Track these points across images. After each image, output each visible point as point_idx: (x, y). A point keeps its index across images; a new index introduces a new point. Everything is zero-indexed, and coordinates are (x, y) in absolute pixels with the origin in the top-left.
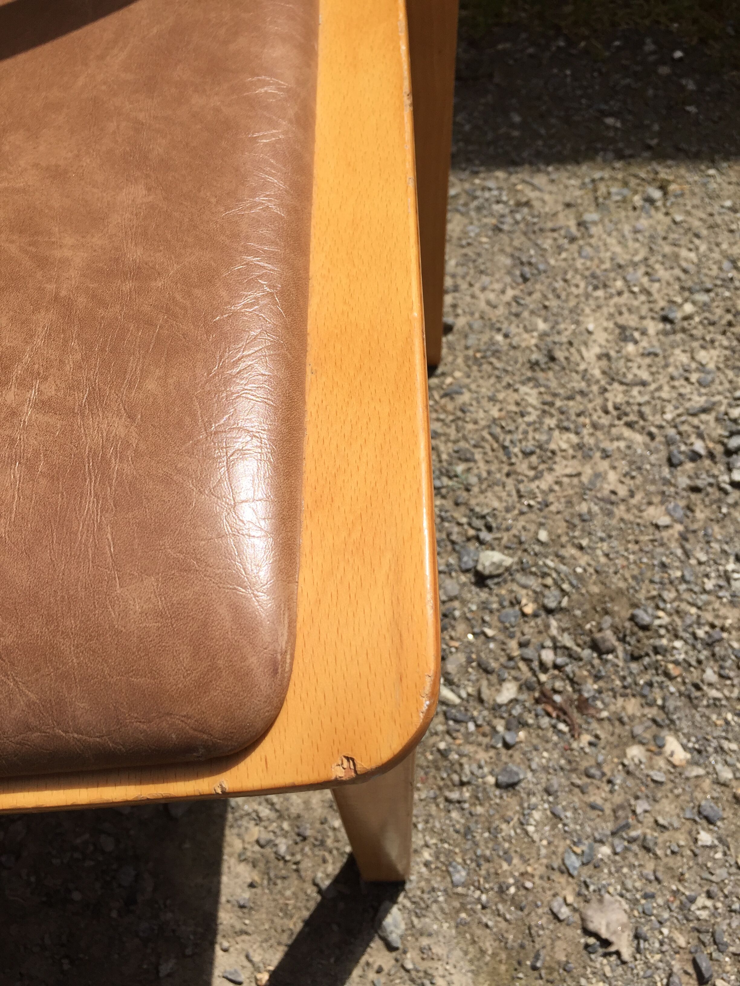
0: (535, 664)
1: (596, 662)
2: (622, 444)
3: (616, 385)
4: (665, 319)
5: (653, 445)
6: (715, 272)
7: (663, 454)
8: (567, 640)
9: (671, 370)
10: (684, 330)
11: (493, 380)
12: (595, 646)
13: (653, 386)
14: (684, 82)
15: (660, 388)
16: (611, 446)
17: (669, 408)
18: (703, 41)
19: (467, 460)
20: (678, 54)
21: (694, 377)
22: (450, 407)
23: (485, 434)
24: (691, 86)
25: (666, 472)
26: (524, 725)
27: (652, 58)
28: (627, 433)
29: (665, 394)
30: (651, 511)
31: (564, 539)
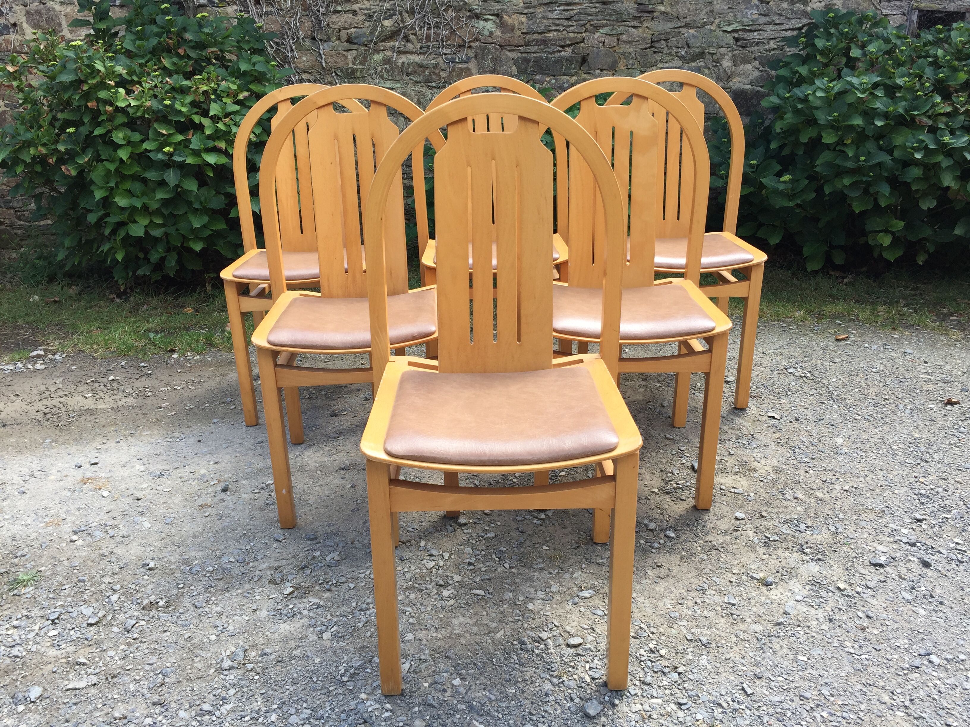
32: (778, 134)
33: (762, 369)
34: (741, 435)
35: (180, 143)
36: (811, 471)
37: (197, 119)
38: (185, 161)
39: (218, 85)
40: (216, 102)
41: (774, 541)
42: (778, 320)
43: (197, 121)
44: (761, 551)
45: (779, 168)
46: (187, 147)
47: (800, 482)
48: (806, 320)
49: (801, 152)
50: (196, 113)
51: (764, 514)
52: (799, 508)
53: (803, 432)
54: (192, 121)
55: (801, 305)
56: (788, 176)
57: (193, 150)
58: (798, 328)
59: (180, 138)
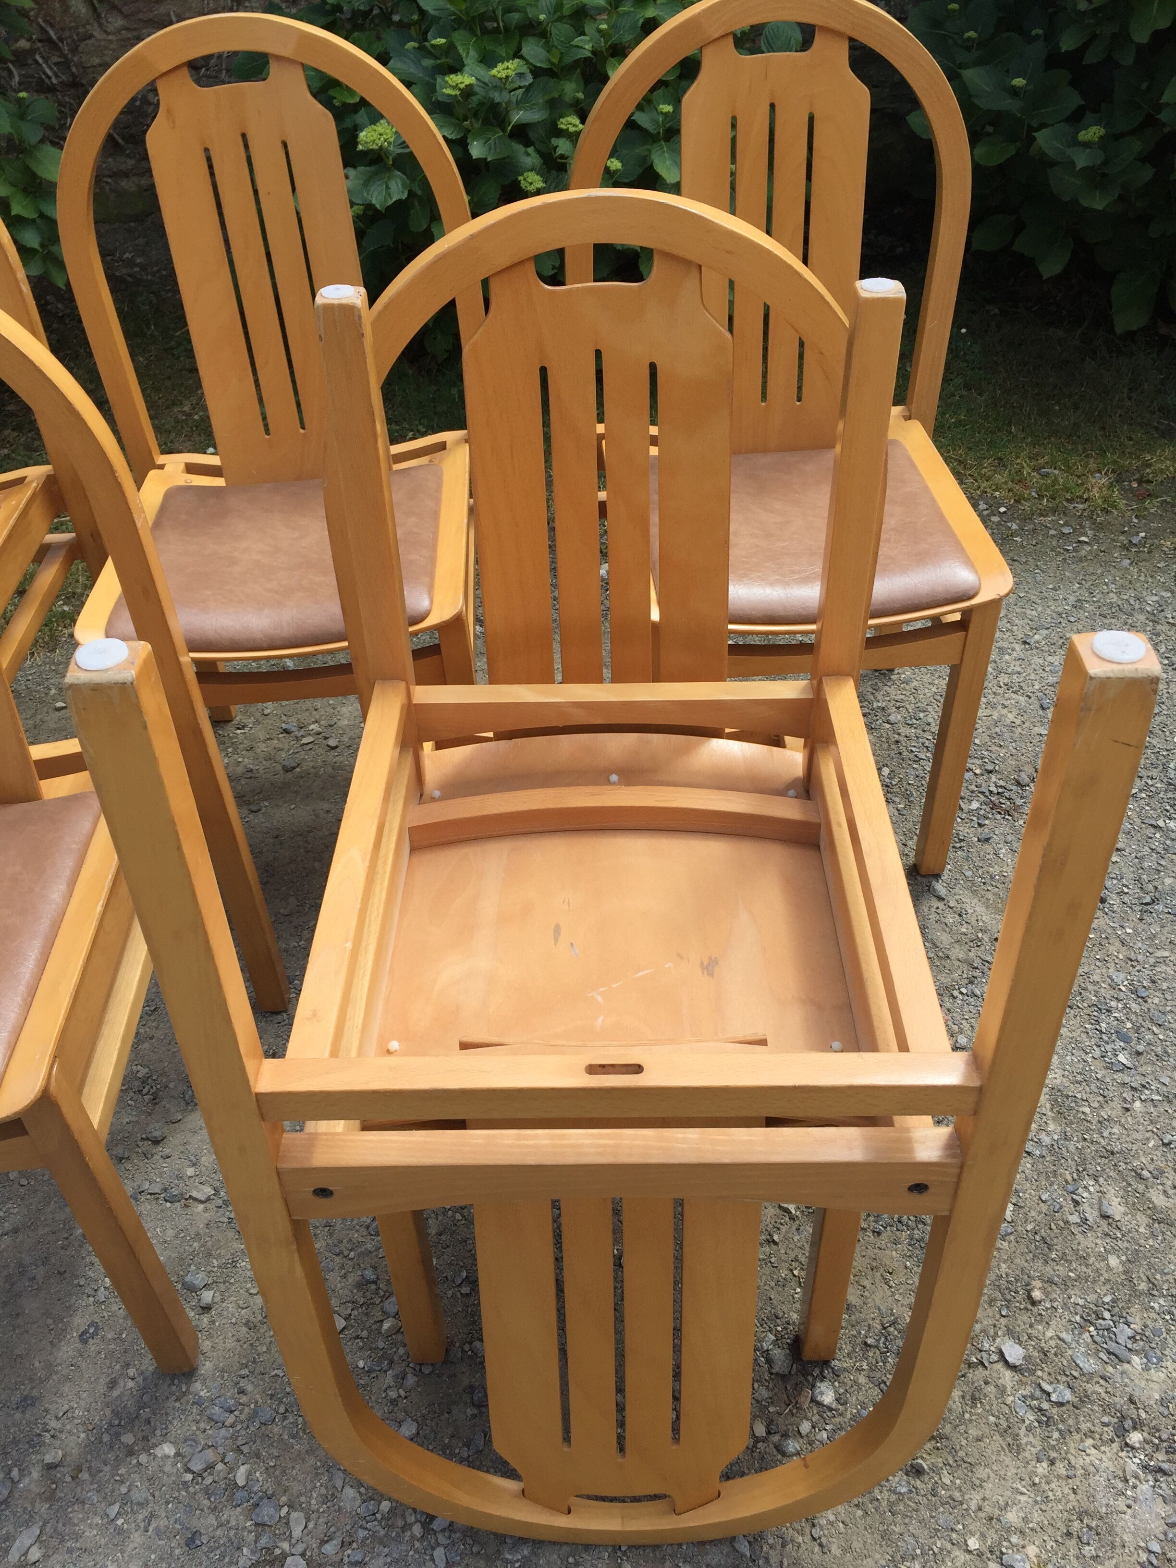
0: (987, 794)
1: (1020, 792)
2: (1013, 702)
3: (1002, 674)
4: (1025, 643)
5: (1030, 701)
6: (1049, 620)
7: (1037, 705)
8: (1002, 783)
9: (1033, 666)
10: (1037, 648)
11: (929, 675)
12: (1018, 783)
13: (1025, 674)
14: (1009, 524)
15: (1029, 674)
16: (1006, 703)
17: (1036, 683)
18: (1016, 501)
19: (924, 711)
20: (1002, 510)
21: (1047, 669)
22: (908, 687)
23: (931, 699)
24: (1015, 527)
25: (1041, 712)
26: (987, 818)
27: (985, 513)
28: (1014, 696)
29: (1032, 677)
30: (1036, 729)
31: (989, 743)
32: (1083, 14)
33: (1022, 699)
34: (977, 963)
36: (1138, 1104)
41: (1060, 1404)
42: (1054, 511)
44: (1032, 1443)
45: (1074, 100)
47: (1113, 1153)
48: (1115, 507)
49: (1127, 59)
51: (1037, 1294)
52: (1113, 1261)
53: (1114, 948)
55: (1103, 452)
56: (1094, 129)
58: (1095, 539)
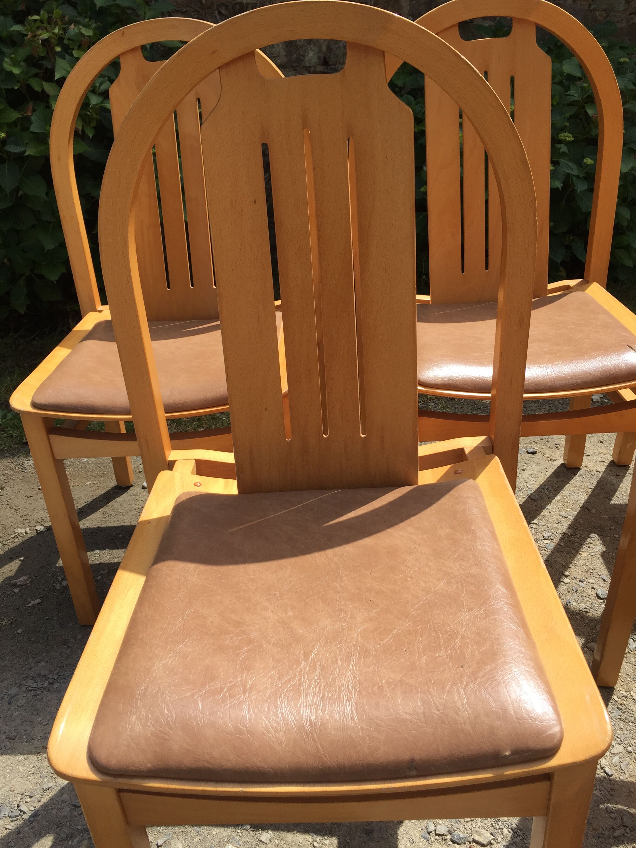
35: (15, 123)
37: (36, 85)
38: (25, 152)
39: (65, 30)
40: (64, 58)
43: (38, 89)
46: (26, 129)
50: (36, 75)
54: (29, 87)
57: (35, 133)
59: (15, 115)
